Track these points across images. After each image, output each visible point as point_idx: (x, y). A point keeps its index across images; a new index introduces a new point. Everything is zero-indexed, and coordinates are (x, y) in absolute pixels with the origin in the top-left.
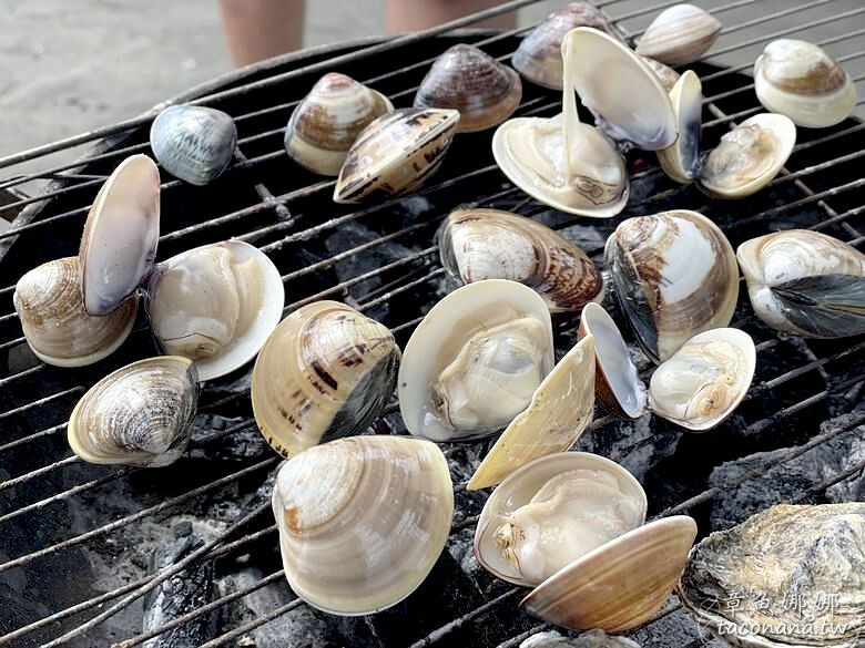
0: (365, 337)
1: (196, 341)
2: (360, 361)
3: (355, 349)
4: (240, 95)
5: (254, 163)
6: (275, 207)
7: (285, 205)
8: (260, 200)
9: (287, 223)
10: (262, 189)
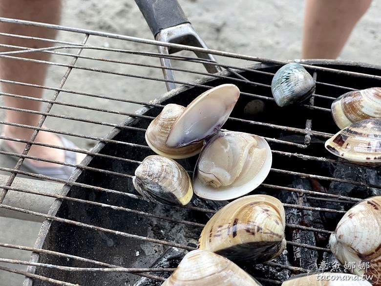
0: (265, 226)
1: (211, 177)
2: (253, 234)
3: (256, 228)
4: (335, 73)
5: (314, 108)
6: (306, 134)
7: (311, 136)
8: (304, 127)
9: (303, 146)
10: (309, 123)
